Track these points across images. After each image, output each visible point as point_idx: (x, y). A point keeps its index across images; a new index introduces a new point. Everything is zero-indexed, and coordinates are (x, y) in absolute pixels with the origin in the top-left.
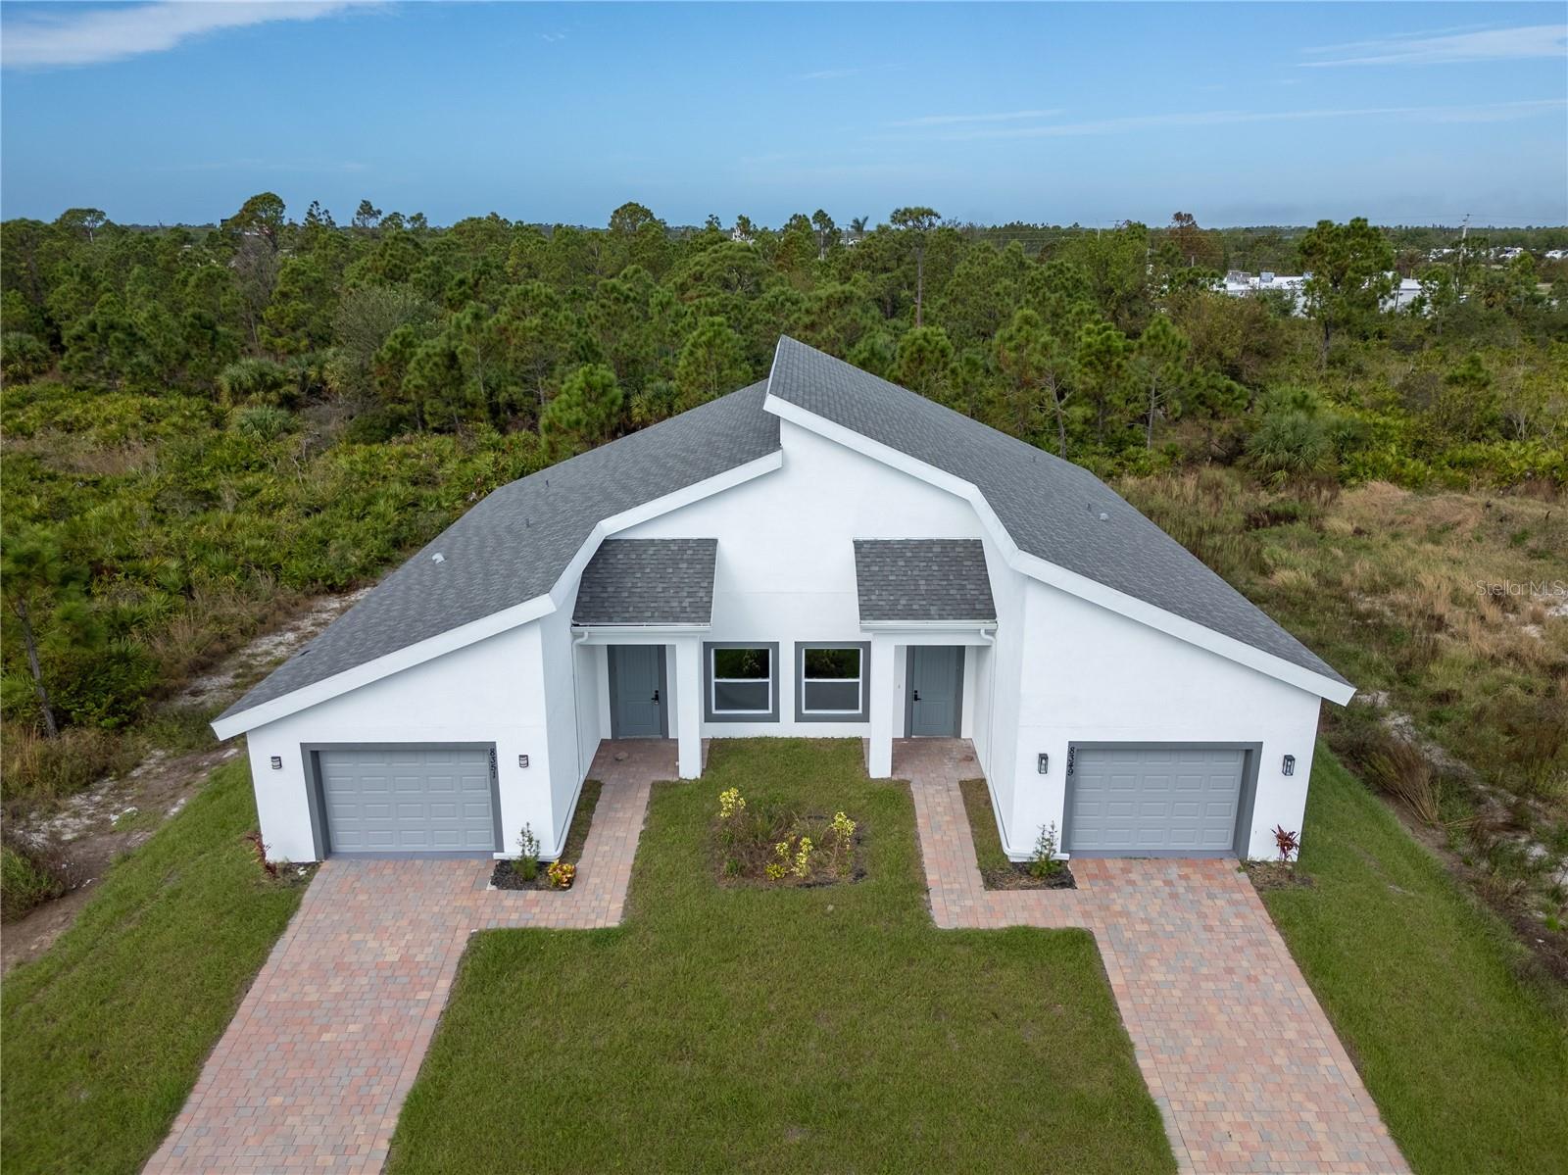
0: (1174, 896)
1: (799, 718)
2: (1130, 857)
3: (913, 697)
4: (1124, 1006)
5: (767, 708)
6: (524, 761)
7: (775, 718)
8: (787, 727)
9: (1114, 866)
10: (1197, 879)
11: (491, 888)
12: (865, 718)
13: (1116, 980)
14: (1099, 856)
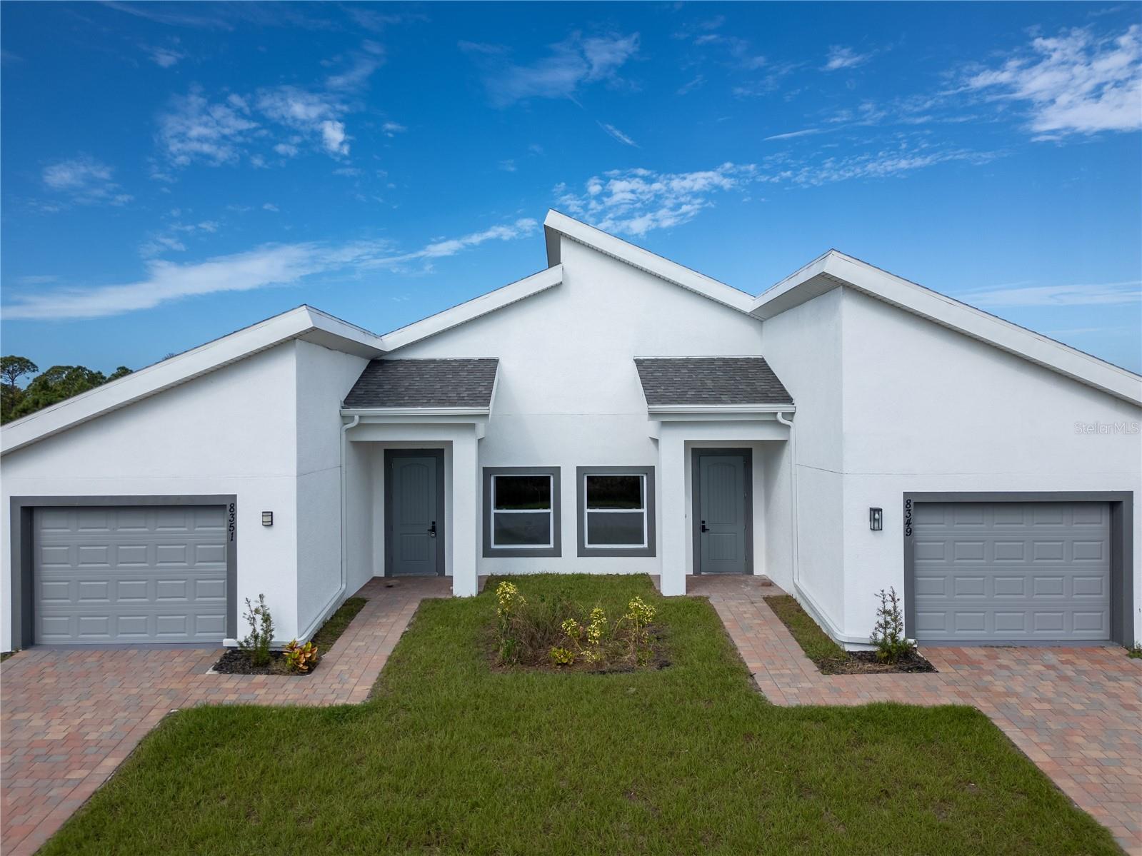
0: (1064, 678)
1: (582, 552)
2: (992, 646)
3: (701, 528)
4: (1067, 786)
5: (549, 543)
6: (269, 519)
7: (557, 552)
8: (569, 562)
9: (977, 654)
10: (1084, 664)
11: (210, 672)
12: (651, 552)
13: (1039, 757)
14: (955, 645)
